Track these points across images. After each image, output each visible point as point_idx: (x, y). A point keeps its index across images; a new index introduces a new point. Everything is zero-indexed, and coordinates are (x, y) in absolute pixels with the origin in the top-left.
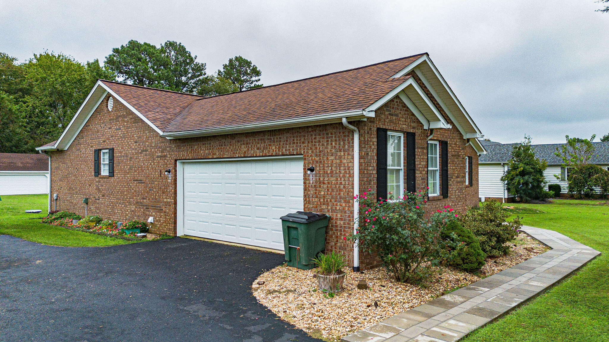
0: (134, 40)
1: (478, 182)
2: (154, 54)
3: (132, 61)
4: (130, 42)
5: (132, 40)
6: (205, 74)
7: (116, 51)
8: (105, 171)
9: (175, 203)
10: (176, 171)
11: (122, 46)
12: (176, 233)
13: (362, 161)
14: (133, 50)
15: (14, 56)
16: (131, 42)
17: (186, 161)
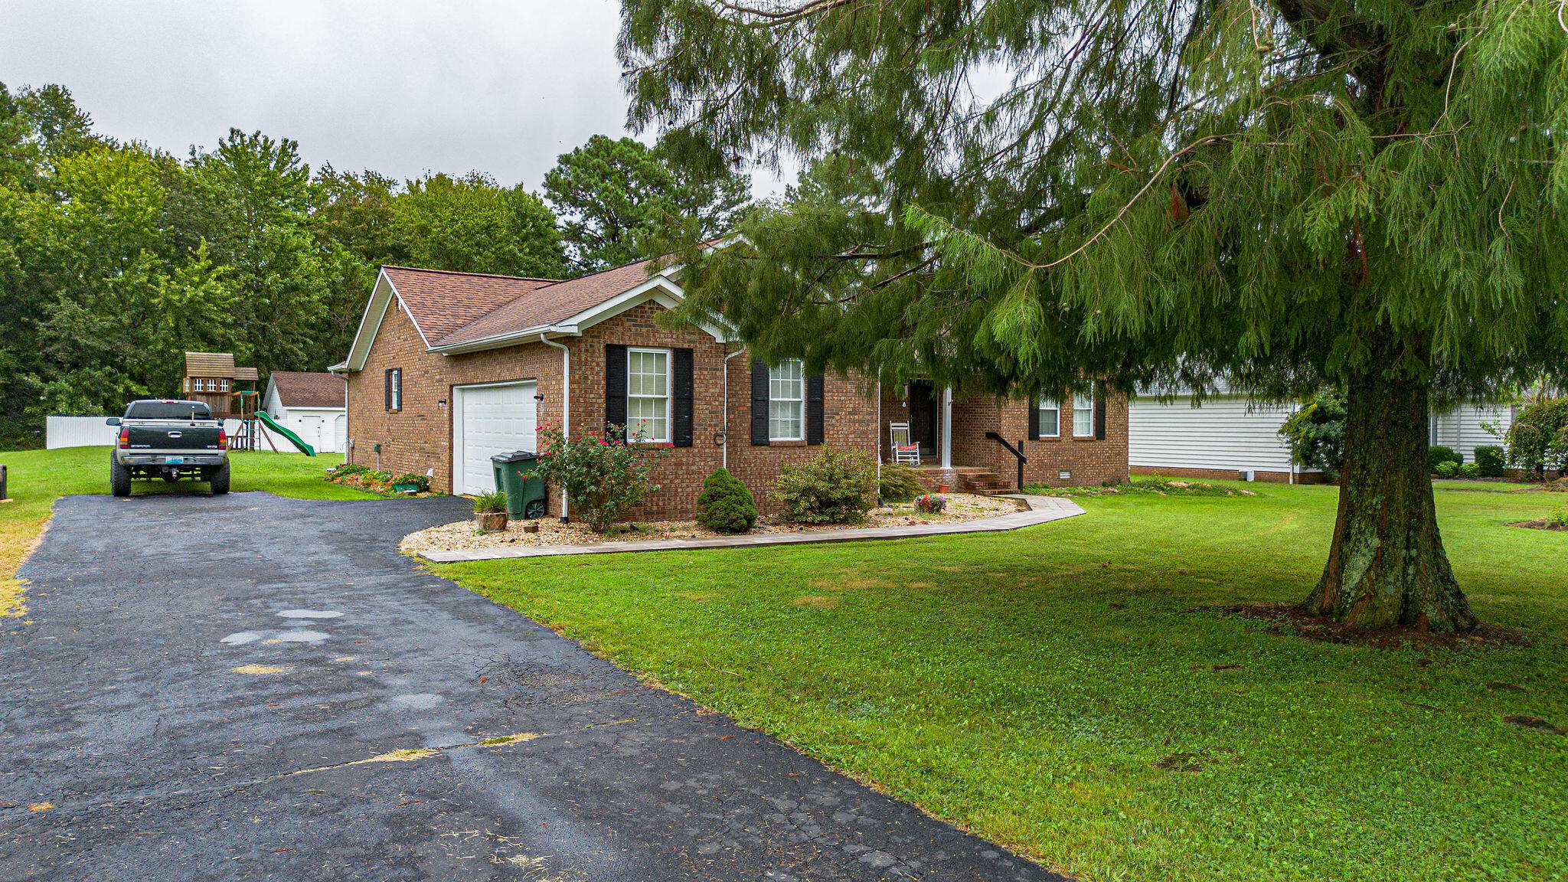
0: (599, 134)
1: (1127, 431)
2: (637, 162)
3: (593, 181)
4: (591, 140)
5: (596, 136)
6: (750, 198)
7: (565, 159)
8: (395, 406)
9: (451, 448)
10: (451, 401)
11: (577, 150)
12: (451, 490)
13: (575, 386)
14: (598, 156)
15: (392, 177)
16: (595, 140)
17: (468, 386)
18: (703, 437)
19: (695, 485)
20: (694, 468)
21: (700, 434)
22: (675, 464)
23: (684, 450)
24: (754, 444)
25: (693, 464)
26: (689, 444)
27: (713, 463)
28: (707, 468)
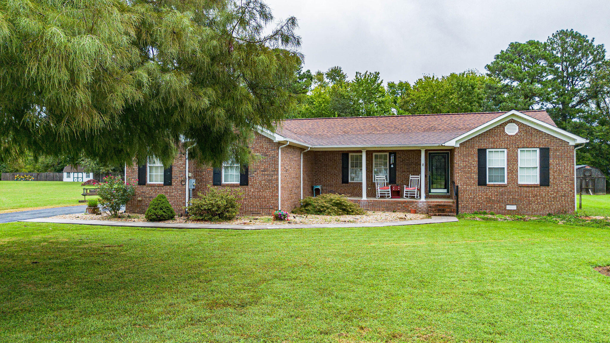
18: (176, 182)
19: (173, 201)
20: (173, 194)
21: (175, 180)
22: (165, 192)
23: (168, 187)
24: (214, 185)
25: (172, 193)
26: (170, 184)
27: (181, 192)
28: (178, 194)
